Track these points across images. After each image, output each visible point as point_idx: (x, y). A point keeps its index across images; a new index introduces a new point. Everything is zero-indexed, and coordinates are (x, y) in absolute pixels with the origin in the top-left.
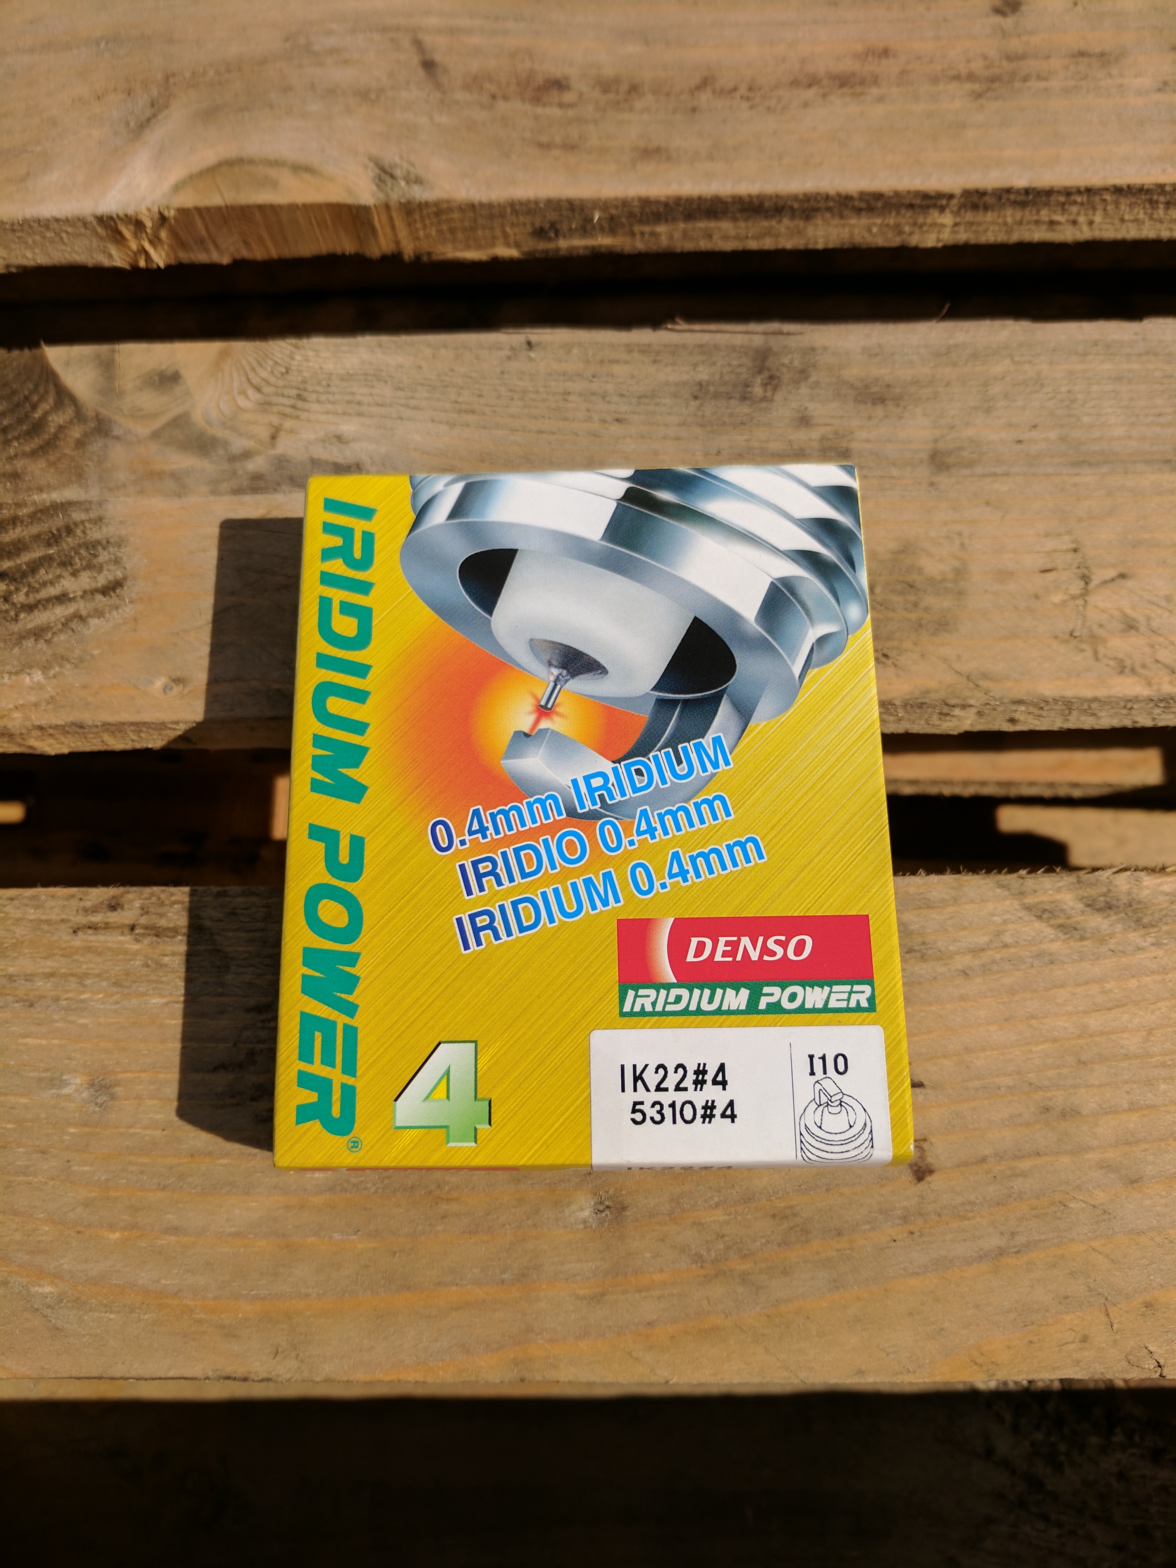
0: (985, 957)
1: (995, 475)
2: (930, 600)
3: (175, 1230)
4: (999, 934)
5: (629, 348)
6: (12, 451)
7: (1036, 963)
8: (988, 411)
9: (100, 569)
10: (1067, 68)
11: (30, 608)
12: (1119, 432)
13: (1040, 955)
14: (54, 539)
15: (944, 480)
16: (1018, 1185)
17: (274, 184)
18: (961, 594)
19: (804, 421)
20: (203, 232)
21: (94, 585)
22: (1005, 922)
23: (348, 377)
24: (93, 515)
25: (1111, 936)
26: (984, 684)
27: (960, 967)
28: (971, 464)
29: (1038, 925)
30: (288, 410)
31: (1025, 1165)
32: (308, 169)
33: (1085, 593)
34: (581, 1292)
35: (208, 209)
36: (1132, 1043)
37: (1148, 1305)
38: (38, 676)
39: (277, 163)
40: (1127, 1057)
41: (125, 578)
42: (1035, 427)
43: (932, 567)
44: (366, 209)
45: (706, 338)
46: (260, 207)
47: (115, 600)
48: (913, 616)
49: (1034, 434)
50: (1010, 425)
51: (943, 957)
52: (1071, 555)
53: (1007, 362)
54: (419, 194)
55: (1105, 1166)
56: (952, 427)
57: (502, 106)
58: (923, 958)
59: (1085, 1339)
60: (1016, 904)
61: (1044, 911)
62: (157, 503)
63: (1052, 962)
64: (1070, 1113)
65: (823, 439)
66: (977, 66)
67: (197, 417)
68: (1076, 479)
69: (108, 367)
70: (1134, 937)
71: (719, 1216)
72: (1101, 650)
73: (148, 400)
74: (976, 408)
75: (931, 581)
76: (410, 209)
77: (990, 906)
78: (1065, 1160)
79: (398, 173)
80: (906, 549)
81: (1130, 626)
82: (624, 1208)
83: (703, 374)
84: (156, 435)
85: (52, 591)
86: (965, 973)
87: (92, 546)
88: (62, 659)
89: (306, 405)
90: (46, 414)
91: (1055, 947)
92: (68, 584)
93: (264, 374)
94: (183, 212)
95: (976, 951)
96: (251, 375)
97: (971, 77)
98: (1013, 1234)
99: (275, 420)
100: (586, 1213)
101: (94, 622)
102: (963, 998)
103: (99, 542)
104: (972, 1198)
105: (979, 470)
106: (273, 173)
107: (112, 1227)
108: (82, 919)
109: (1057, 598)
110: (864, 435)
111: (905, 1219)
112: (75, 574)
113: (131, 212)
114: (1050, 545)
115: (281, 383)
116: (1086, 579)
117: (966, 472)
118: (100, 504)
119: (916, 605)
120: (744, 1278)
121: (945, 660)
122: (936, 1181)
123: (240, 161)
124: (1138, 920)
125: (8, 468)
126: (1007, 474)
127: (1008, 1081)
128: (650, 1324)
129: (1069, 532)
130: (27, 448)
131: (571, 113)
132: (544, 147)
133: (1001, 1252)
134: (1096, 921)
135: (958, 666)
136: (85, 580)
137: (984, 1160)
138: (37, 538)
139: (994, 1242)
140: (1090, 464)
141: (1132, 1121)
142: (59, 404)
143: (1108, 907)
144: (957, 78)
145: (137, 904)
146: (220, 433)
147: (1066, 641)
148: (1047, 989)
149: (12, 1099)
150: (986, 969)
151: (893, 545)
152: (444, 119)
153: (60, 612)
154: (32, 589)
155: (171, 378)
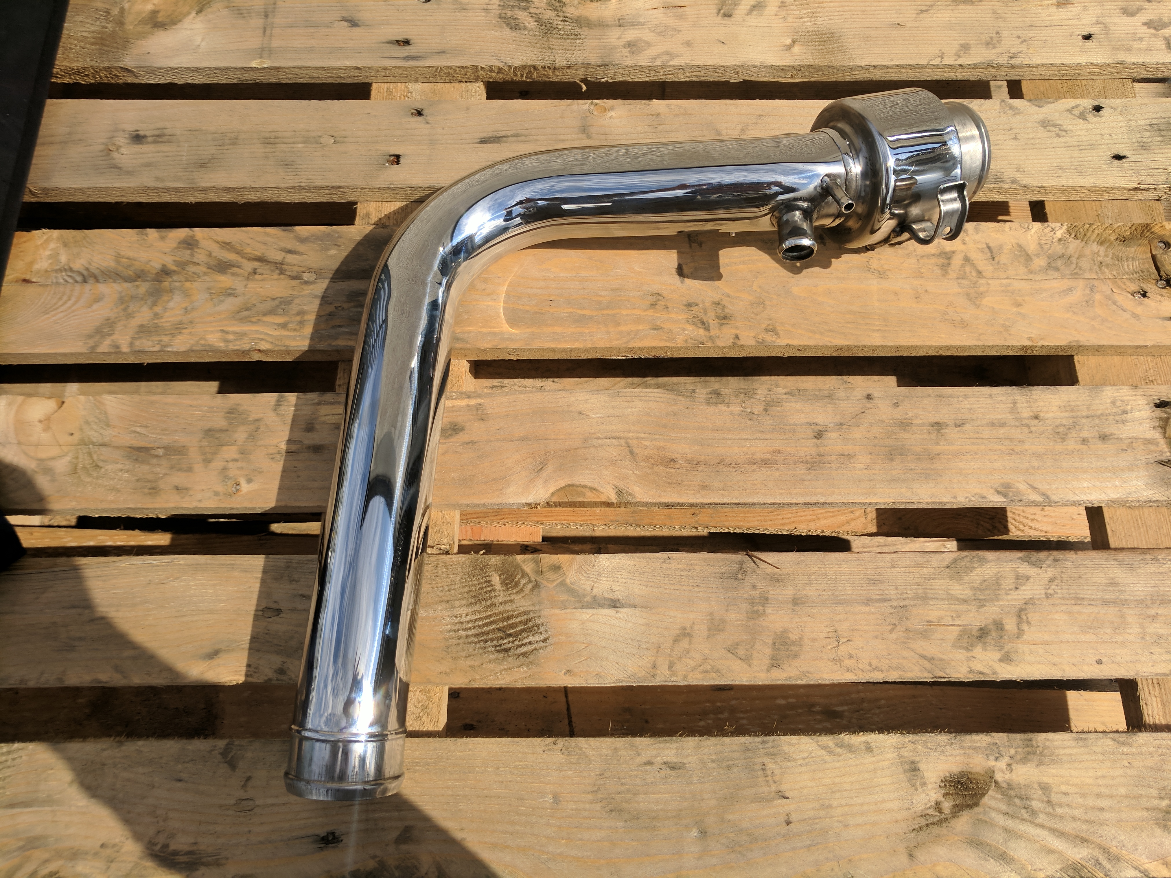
0: (807, 761)
2: (792, 648)
3: (581, 839)
4: (811, 754)
6: (510, 592)
8: (810, 584)
10: (837, 459)
11: (521, 646)
12: (850, 592)
14: (526, 622)
15: (796, 608)
16: (815, 826)
17: (583, 494)
19: (754, 587)
25: (843, 754)
29: (822, 751)
31: (817, 821)
32: (594, 489)
33: (838, 646)
36: (847, 786)
37: (850, 860)
38: (525, 668)
39: (584, 487)
40: (845, 790)
43: (793, 637)
48: (787, 653)
49: (824, 593)
51: (795, 760)
54: (631, 500)
55: (838, 821)
59: (832, 869)
62: (557, 611)
64: (830, 807)
65: (760, 593)
66: (809, 457)
67: (568, 581)
68: (836, 608)
70: (849, 755)
71: (733, 835)
72: (842, 664)
75: (793, 642)
78: (828, 819)
80: (785, 631)
81: (851, 657)
85: (527, 641)
86: (801, 765)
88: (531, 663)
90: (519, 579)
97: (807, 462)
98: (813, 841)
100: (696, 834)
101: (540, 651)
105: (807, 605)
106: (583, 490)
107: (563, 839)
108: (546, 748)
110: (773, 592)
111: (784, 836)
112: (533, 635)
114: (828, 630)
119: (788, 649)
120: (740, 852)
121: (796, 667)
122: (792, 826)
123: (573, 485)
125: (509, 598)
127: (813, 797)
128: (714, 865)
130: (514, 591)
131: (678, 471)
132: (670, 483)
133: (810, 845)
134: (839, 750)
136: (537, 638)
137: (805, 819)
138: (520, 622)
139: (809, 842)
140: (841, 604)
141: (846, 809)
142: (523, 577)
143: (842, 746)
144: (802, 462)
145: (562, 743)
149: (530, 801)
150: (807, 764)
151: (781, 630)
152: (637, 472)
153: (530, 647)
154: (520, 640)
155: (556, 568)
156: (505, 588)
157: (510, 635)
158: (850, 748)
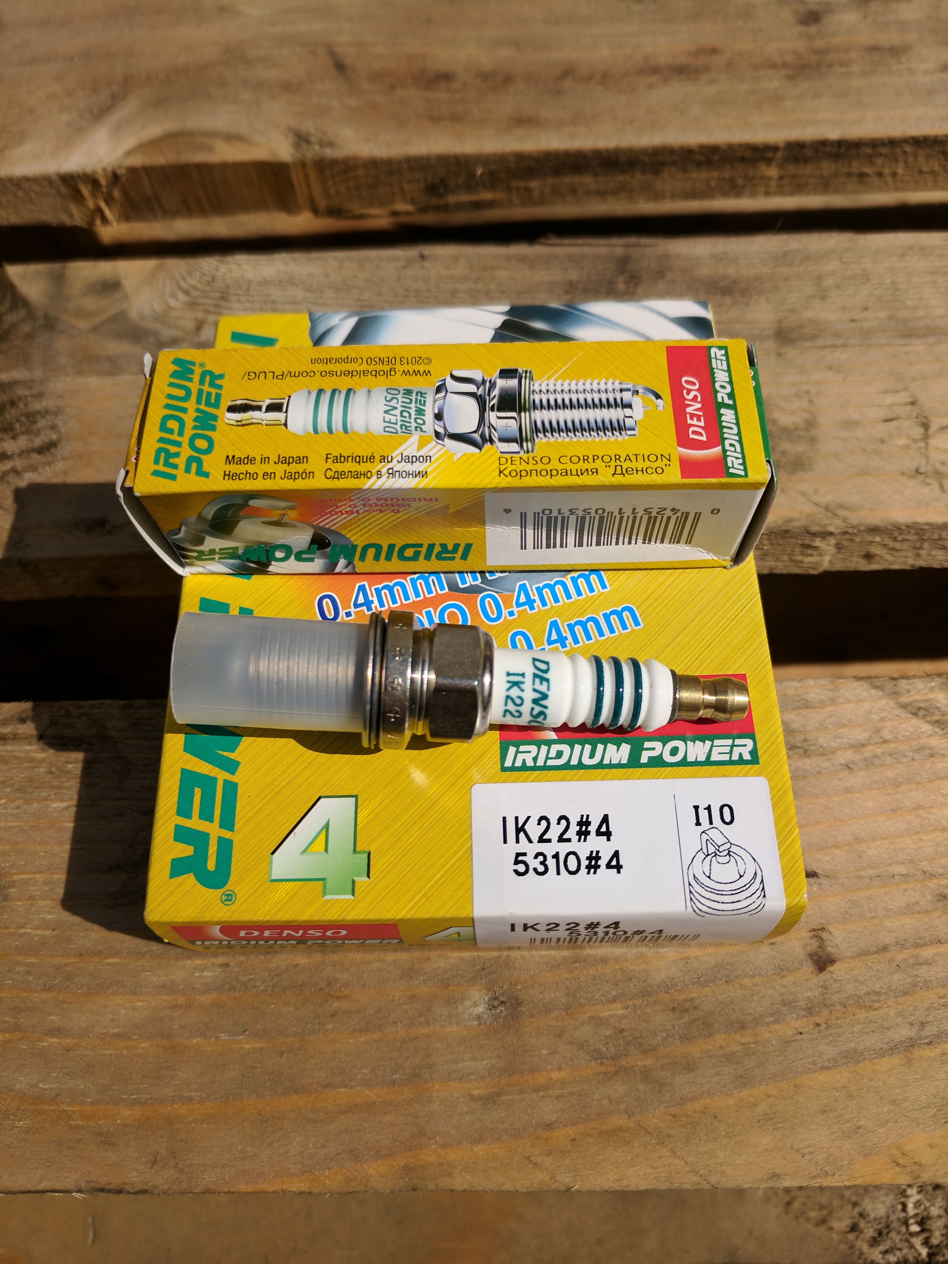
1: (834, 346)
5: (508, 258)
7: (917, 756)
9: (38, 433)
13: (921, 749)
18: (813, 440)
20: (150, 192)
21: (30, 446)
23: (265, 283)
24: (34, 391)
26: (842, 513)
27: (843, 762)
28: (813, 338)
30: (212, 309)
34: (476, 1092)
35: (152, 167)
41: (59, 440)
42: (866, 309)
44: (286, 164)
45: (575, 250)
46: (195, 164)
47: (47, 457)
50: (844, 308)
52: (909, 408)
53: (836, 263)
56: (793, 311)
57: (399, 92)
58: (806, 753)
60: (892, 703)
61: (920, 709)
69: (59, 280)
73: (90, 303)
74: (812, 297)
76: (322, 165)
77: (867, 705)
79: (313, 139)
82: (519, 1003)
83: (573, 275)
84: (95, 329)
87: (32, 417)
89: (228, 305)
91: (933, 742)
93: (192, 282)
94: (133, 171)
95: (859, 746)
96: (182, 283)
99: (200, 315)
102: (848, 790)
103: (38, 412)
104: (877, 987)
109: (902, 442)
113: (89, 170)
115: (207, 288)
116: (926, 426)
117: (808, 344)
118: (42, 382)
126: (845, 346)
129: (905, 389)
135: (815, 499)
146: (151, 325)
147: (912, 477)
148: (931, 781)
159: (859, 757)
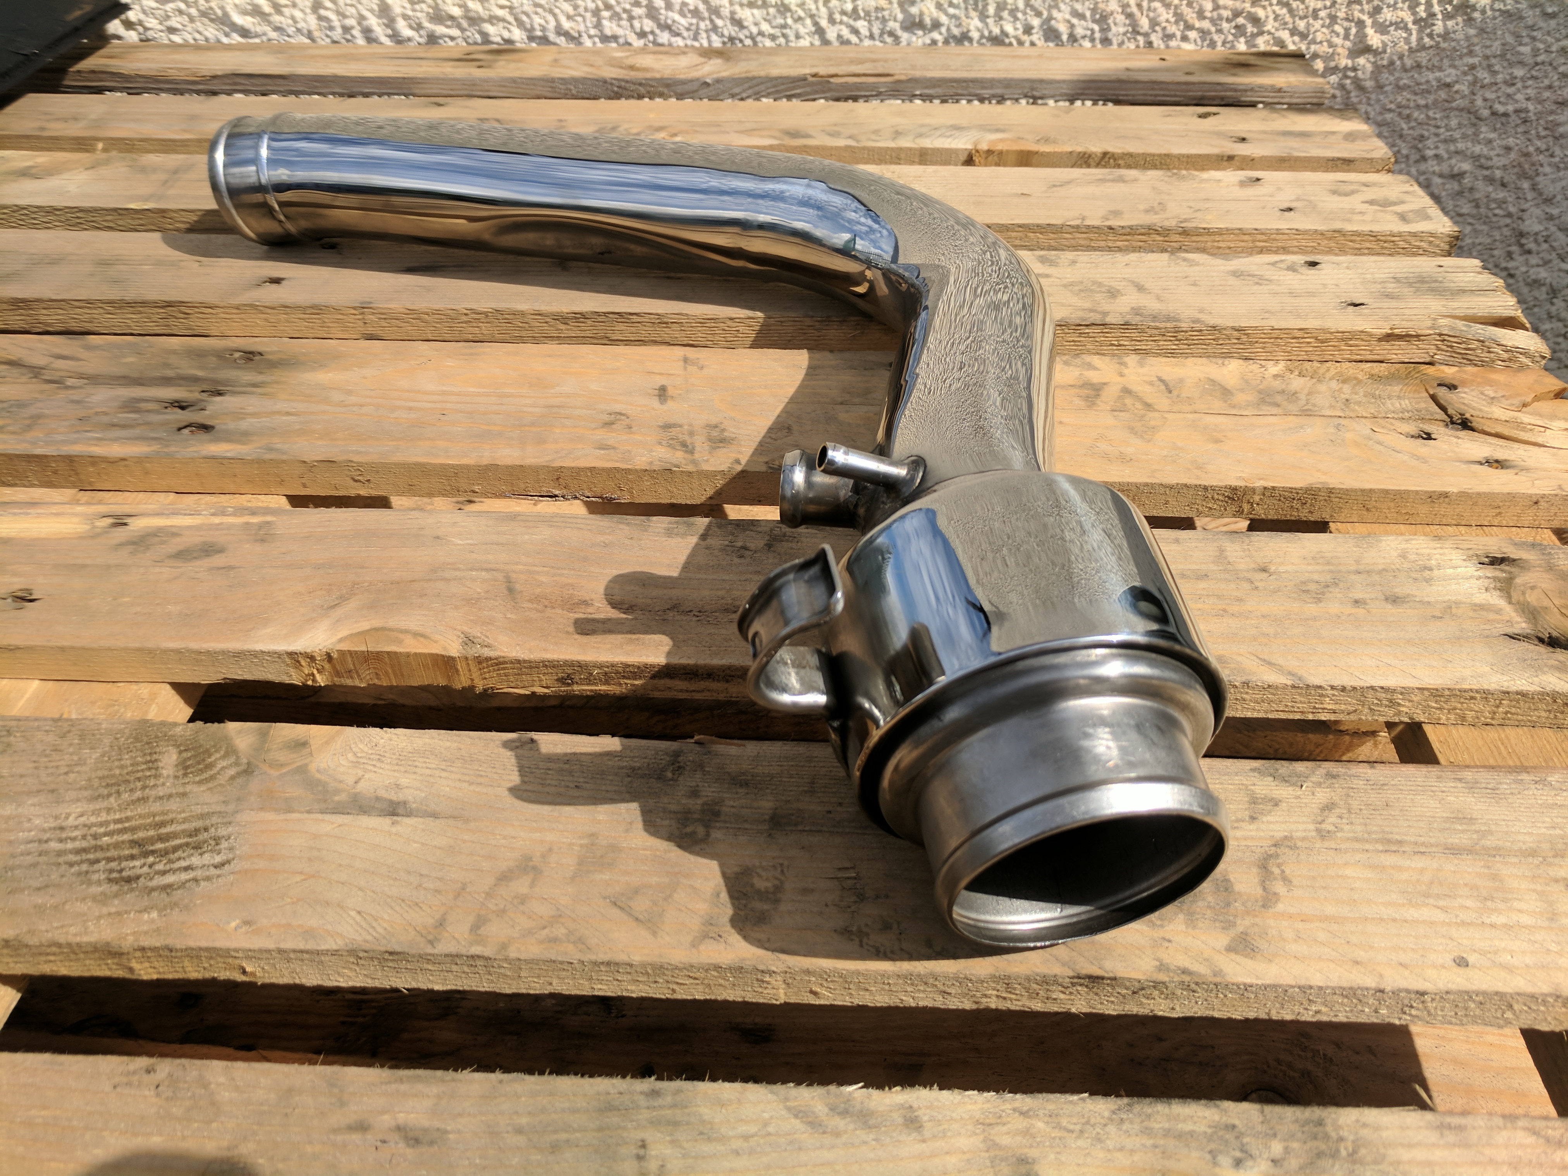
0: (753, 1142)
1: (810, 831)
2: (756, 904)
4: (765, 1126)
5: (594, 745)
6: (188, 780)
7: (789, 1148)
8: (812, 793)
9: (219, 852)
11: (165, 873)
13: (793, 1142)
14: (195, 832)
15: (778, 833)
17: (400, 642)
18: (777, 901)
19: (694, 793)
20: (352, 667)
21: (212, 862)
22: (771, 1118)
23: (413, 752)
24: (225, 820)
25: (846, 1132)
27: (734, 1147)
28: (796, 823)
29: (793, 1121)
30: (370, 767)
32: (422, 635)
35: (356, 652)
38: (154, 915)
39: (406, 631)
41: (233, 859)
42: (840, 804)
43: (761, 884)
44: (453, 659)
46: (388, 653)
47: (222, 872)
49: (840, 808)
51: (723, 1140)
52: (853, 882)
54: (487, 653)
56: (788, 802)
57: (549, 612)
58: (709, 1139)
60: (781, 1106)
61: (800, 1111)
62: (270, 816)
63: (800, 1149)
67: (313, 767)
69: (264, 735)
70: (861, 1134)
72: (865, 940)
73: (282, 756)
76: (480, 661)
77: (763, 1106)
79: (477, 641)
80: (745, 871)
81: (887, 928)
84: (283, 776)
85: (183, 864)
86: (736, 1152)
87: (218, 839)
88: (174, 905)
89: (382, 765)
90: (216, 759)
91: (803, 1137)
92: (195, 860)
93: (361, 746)
94: (342, 653)
95: (746, 1138)
96: (353, 746)
99: (360, 773)
101: (203, 883)
103: (223, 837)
106: (401, 636)
108: (123, 1079)
110: (732, 803)
112: (201, 854)
113: (308, 651)
114: (840, 875)
115: (370, 751)
116: (860, 897)
117: (792, 828)
118: (233, 814)
121: (760, 941)
123: (383, 629)
124: (865, 1123)
125: (181, 790)
126: (818, 831)
129: (852, 868)
130: (197, 779)
134: (840, 1123)
135: (767, 945)
136: (207, 859)
138: (183, 831)
142: (226, 756)
143: (845, 1113)
146: (324, 778)
147: (841, 935)
148: (793, 1167)
150: (751, 1152)
152: (513, 616)
153: (184, 877)
154: (171, 861)
155: (302, 744)
156: (181, 773)
157: (153, 852)
158: (865, 1118)
159: (746, 1144)
